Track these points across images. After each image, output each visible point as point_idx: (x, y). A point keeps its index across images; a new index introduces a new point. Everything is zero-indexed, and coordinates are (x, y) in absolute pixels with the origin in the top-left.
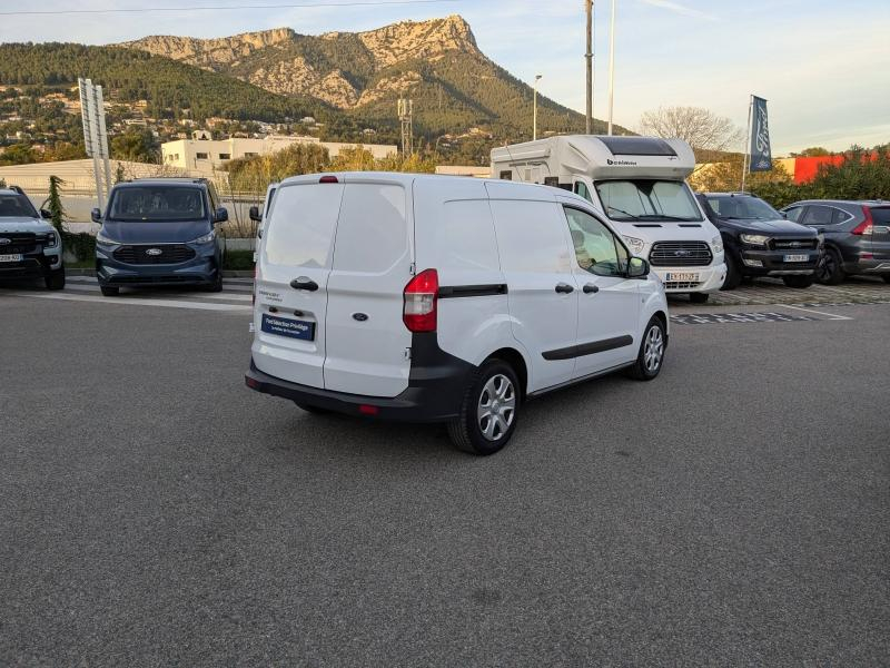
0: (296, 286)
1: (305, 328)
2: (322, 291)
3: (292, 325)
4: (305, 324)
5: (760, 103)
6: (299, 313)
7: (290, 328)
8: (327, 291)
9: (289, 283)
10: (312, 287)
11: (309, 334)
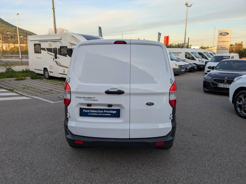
0: (108, 92)
1: (114, 112)
2: (127, 94)
3: (105, 111)
4: (113, 110)
5: (100, 28)
6: (110, 106)
7: (104, 113)
8: (130, 94)
9: (104, 92)
10: (120, 93)
11: (117, 114)
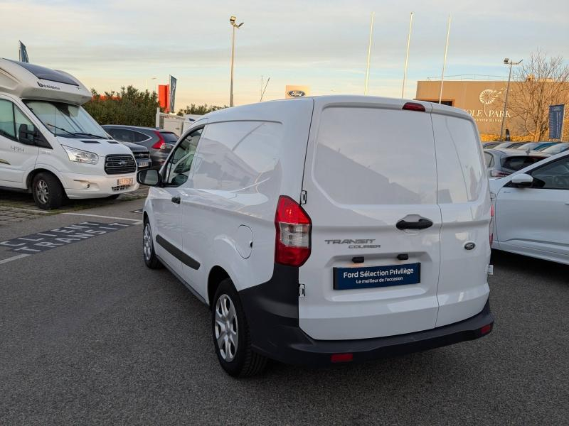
0: (402, 225)
2: (436, 227)
3: (392, 271)
4: (407, 266)
6: (402, 257)
7: (389, 276)
8: (442, 227)
9: (394, 224)
10: (423, 224)
11: (415, 276)
